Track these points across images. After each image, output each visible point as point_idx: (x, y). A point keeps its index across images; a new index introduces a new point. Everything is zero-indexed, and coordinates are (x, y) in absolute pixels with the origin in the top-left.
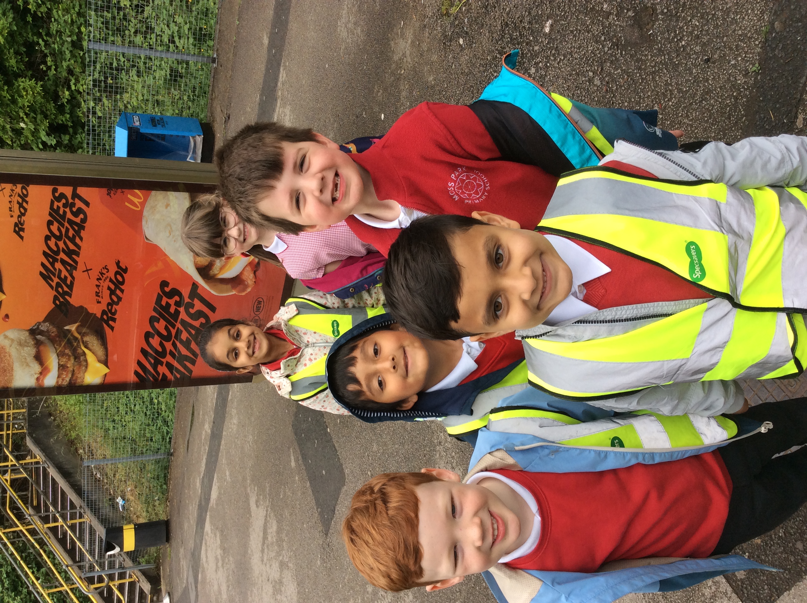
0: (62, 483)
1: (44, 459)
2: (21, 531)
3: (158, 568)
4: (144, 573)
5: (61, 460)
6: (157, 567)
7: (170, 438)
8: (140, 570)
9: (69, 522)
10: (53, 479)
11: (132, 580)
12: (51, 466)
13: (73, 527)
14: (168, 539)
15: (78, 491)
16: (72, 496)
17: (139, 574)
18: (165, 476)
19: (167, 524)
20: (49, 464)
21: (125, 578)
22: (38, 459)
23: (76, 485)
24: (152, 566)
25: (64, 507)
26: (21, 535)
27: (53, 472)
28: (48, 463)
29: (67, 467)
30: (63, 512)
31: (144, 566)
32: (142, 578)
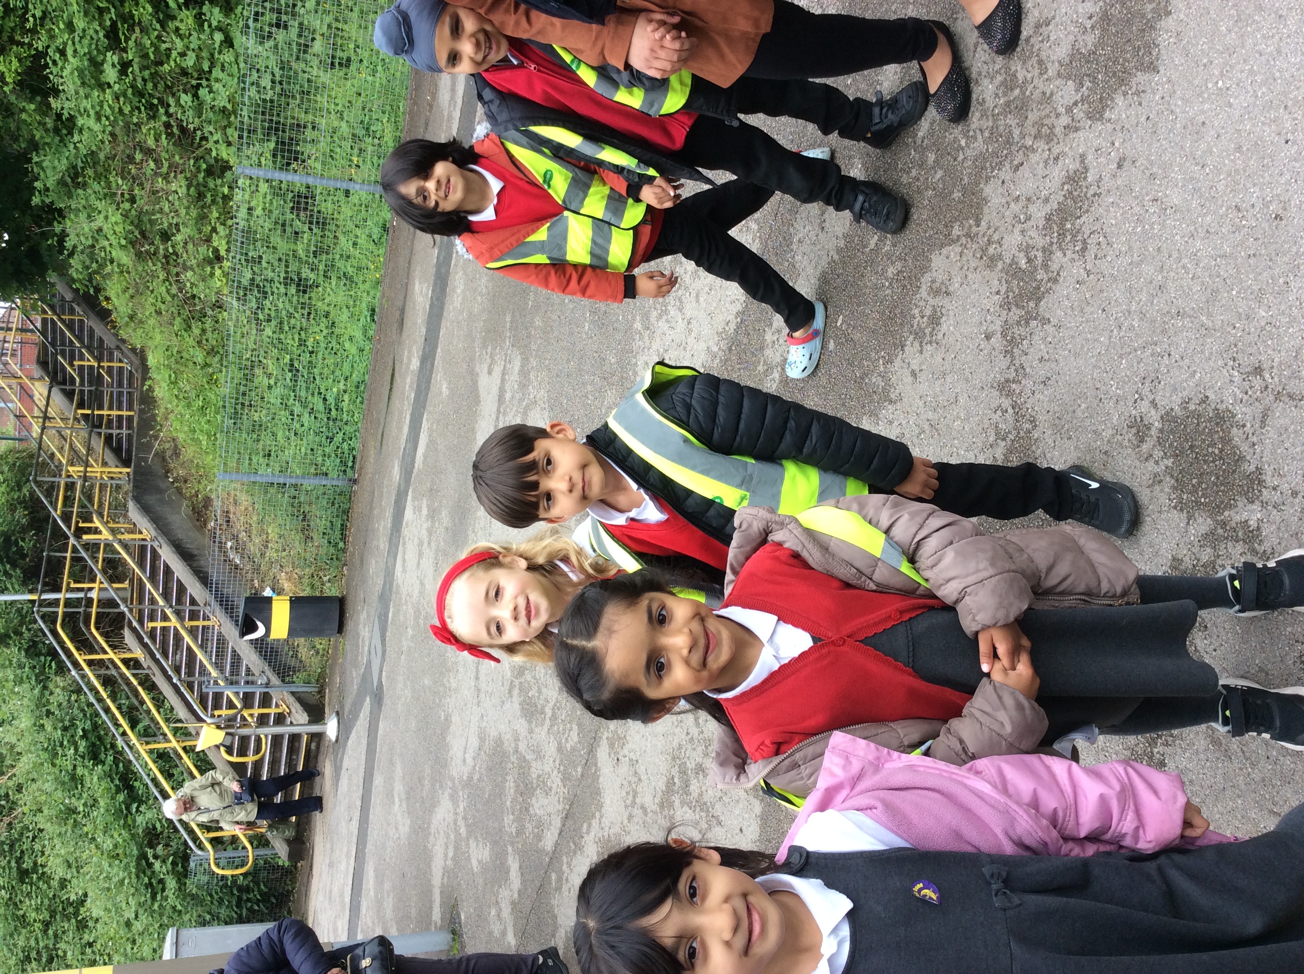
0: (180, 571)
1: (154, 533)
2: (112, 661)
3: (321, 692)
4: (300, 699)
5: (180, 536)
6: (319, 692)
7: (354, 457)
8: (293, 693)
9: (188, 624)
10: (167, 567)
11: (280, 710)
12: (164, 546)
13: (192, 631)
14: (341, 629)
15: (203, 578)
16: (194, 588)
17: (291, 700)
18: (343, 527)
19: (341, 603)
20: (162, 542)
21: (270, 707)
22: (146, 534)
23: (201, 572)
24: (312, 689)
25: (179, 601)
26: (110, 666)
27: (167, 555)
28: (160, 538)
29: (190, 546)
30: (179, 607)
31: (300, 688)
32: (296, 708)
